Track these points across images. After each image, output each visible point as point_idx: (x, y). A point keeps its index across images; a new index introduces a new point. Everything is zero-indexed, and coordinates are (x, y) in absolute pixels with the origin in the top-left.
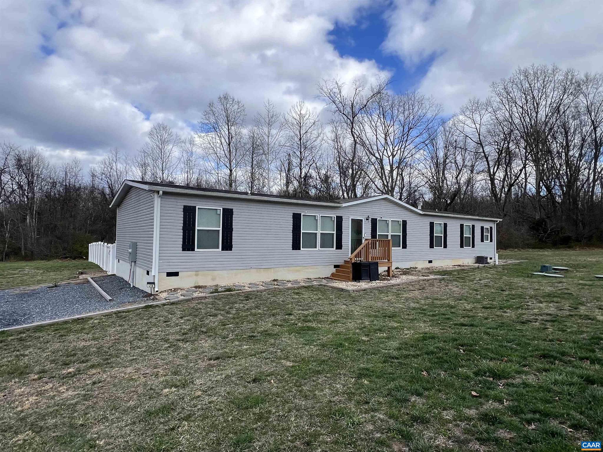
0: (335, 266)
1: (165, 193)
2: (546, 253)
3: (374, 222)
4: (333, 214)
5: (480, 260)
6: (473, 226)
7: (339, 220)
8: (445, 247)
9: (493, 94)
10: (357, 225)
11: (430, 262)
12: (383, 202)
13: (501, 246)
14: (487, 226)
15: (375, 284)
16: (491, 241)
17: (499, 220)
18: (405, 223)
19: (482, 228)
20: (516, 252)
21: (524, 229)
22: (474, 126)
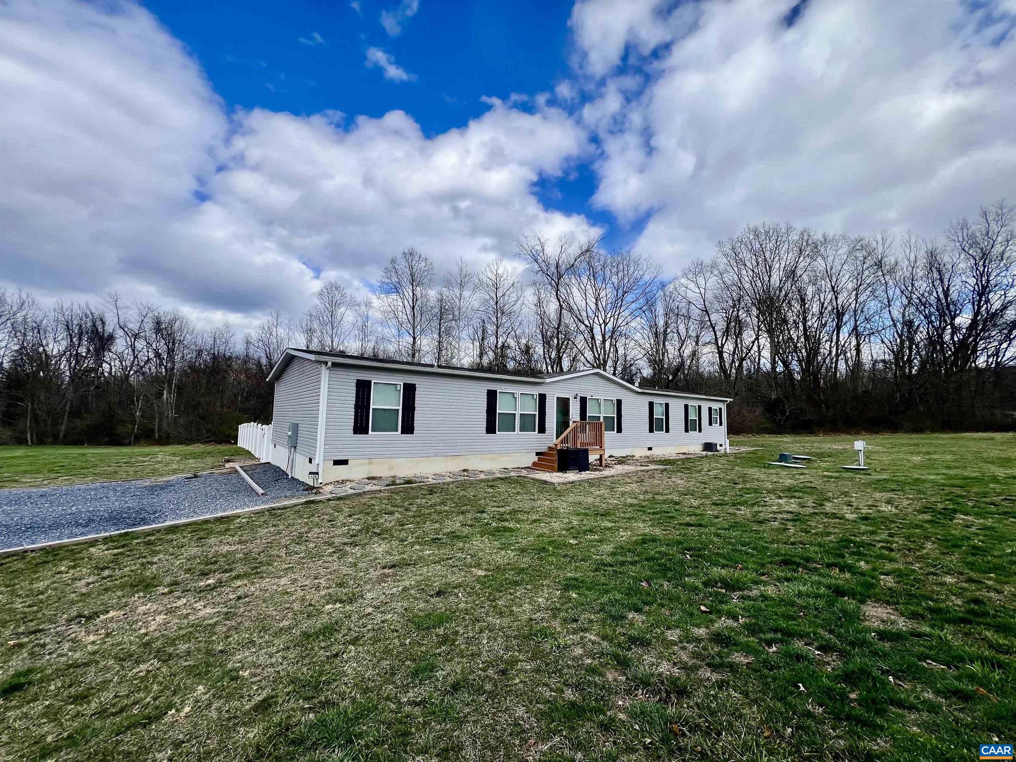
0: (537, 454)
1: (335, 365)
2: (785, 439)
3: (583, 401)
4: (536, 391)
5: (708, 447)
6: (700, 407)
7: (542, 398)
8: (667, 431)
9: (720, 255)
10: (563, 404)
11: (650, 449)
12: (596, 378)
13: (733, 430)
14: (715, 406)
15: (585, 475)
16: (721, 424)
17: (729, 400)
18: (619, 402)
19: (710, 409)
20: (750, 438)
21: (759, 411)
22: (698, 291)
